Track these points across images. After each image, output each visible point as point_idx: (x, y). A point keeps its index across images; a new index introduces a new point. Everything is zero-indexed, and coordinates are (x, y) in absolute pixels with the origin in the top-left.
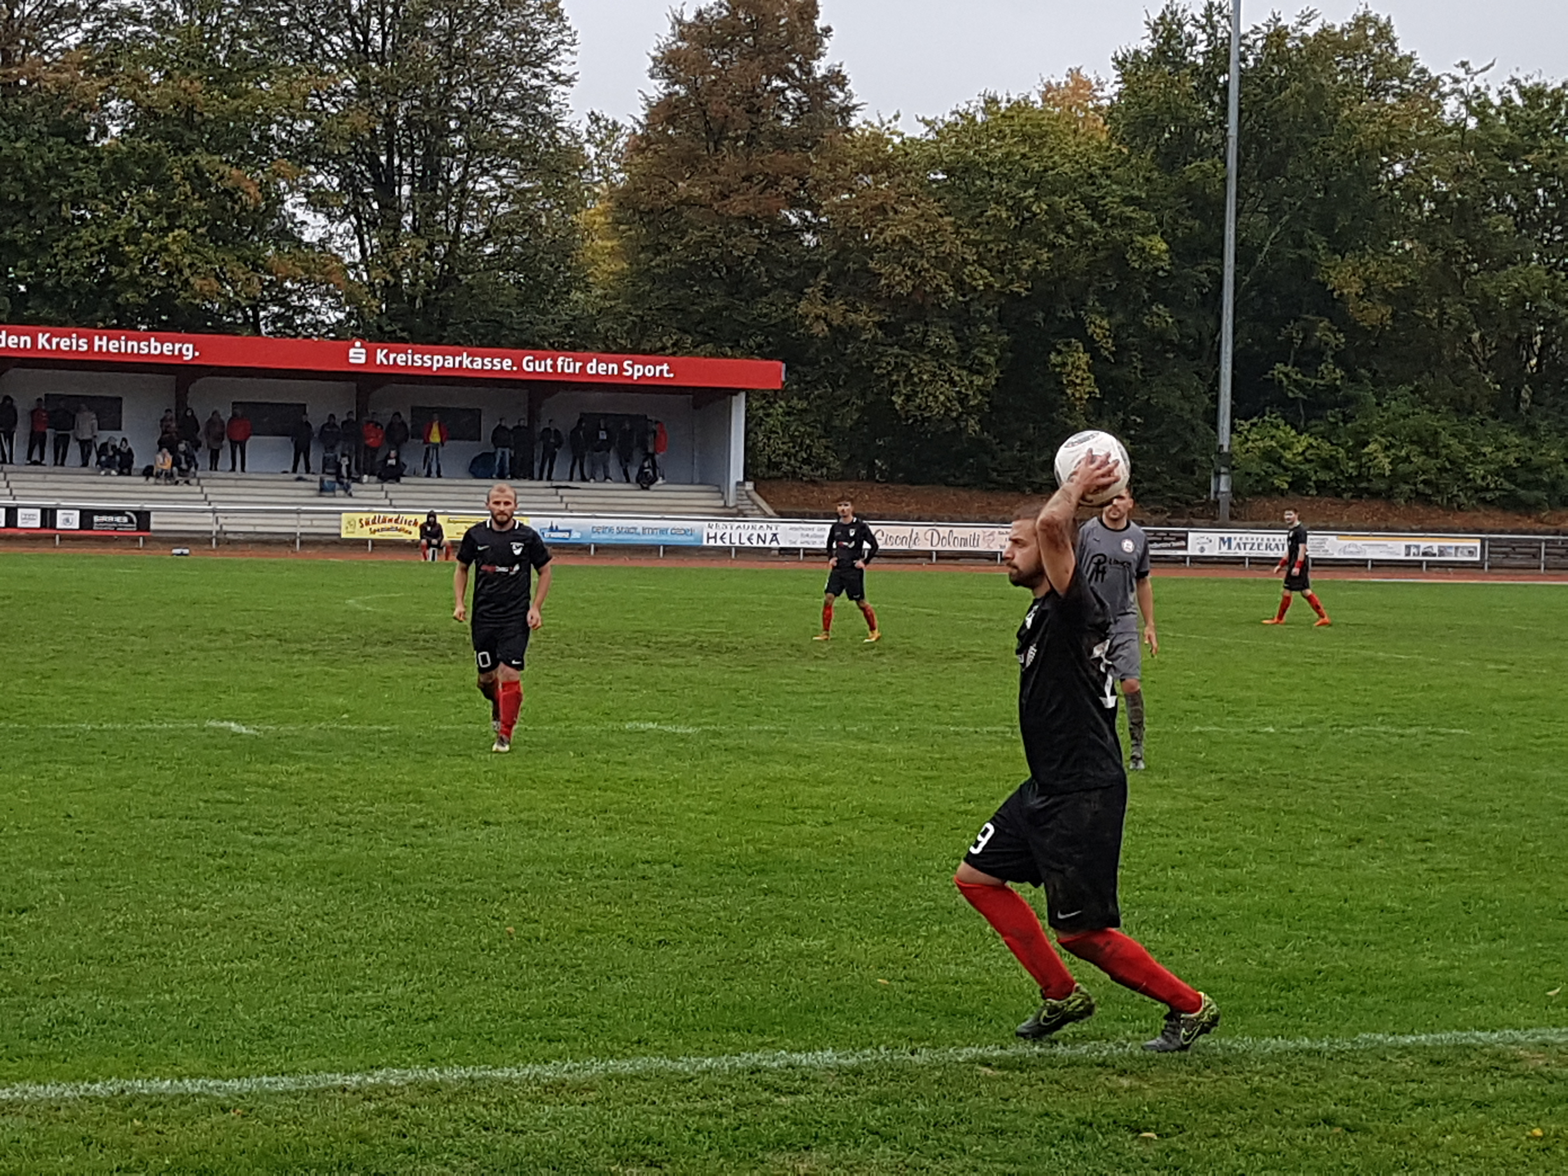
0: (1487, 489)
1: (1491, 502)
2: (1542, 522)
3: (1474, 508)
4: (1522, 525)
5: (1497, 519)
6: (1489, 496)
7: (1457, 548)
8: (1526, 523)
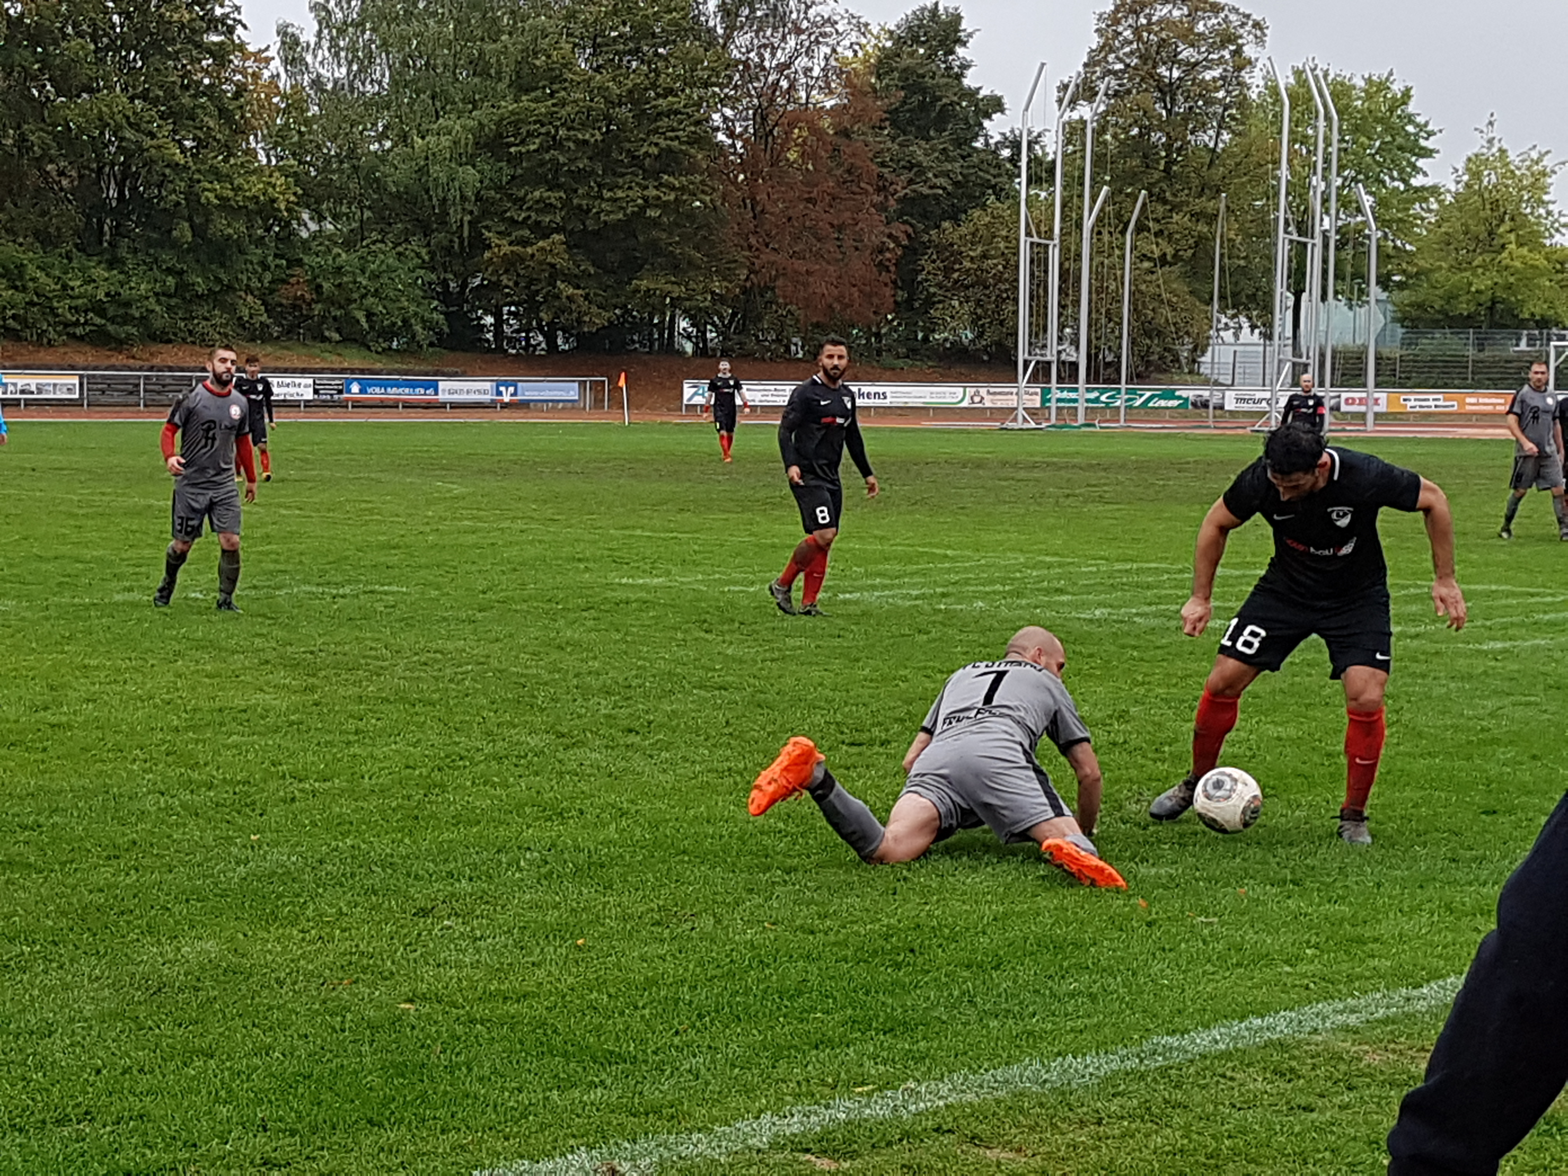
0: (77, 324)
1: (81, 338)
2: (133, 357)
3: (64, 344)
4: (113, 361)
5: (89, 355)
6: (79, 331)
7: (55, 385)
8: (119, 359)
